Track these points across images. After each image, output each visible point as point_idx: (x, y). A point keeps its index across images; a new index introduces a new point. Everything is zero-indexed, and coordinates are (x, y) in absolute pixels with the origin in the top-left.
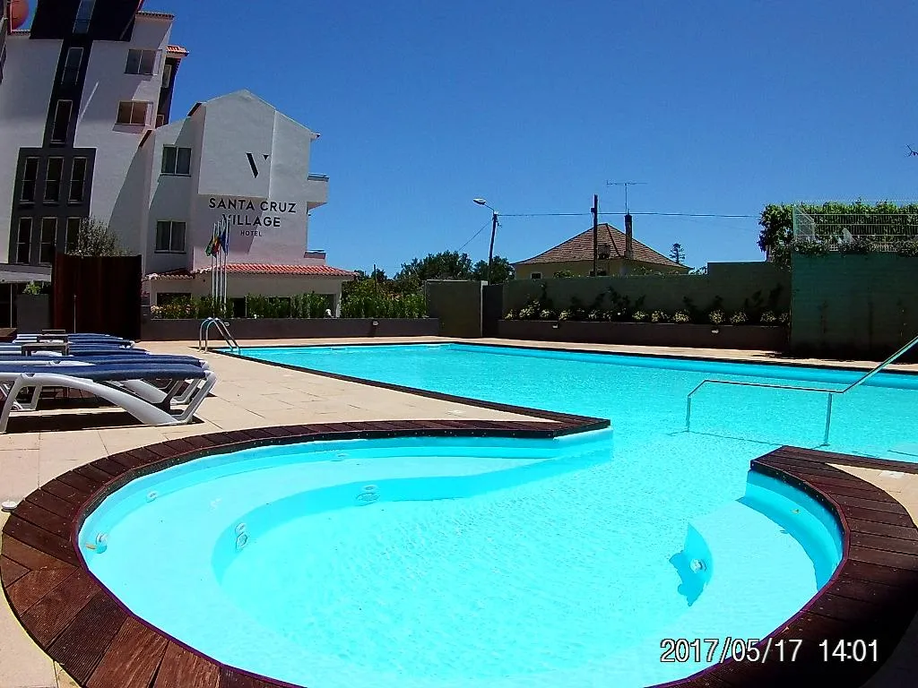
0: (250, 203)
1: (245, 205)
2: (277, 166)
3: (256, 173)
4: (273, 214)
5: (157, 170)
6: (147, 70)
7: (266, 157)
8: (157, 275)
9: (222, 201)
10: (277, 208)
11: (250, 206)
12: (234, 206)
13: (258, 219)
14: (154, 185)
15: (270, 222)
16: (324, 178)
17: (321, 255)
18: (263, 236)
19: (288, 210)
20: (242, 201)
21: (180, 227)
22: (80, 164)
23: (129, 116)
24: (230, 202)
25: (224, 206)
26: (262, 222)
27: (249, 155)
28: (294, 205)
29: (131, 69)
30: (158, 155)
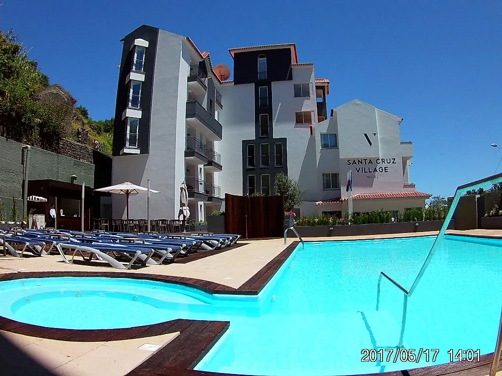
0: (370, 160)
1: (367, 161)
2: (382, 139)
3: (371, 144)
4: (383, 165)
5: (319, 147)
6: (307, 94)
7: (375, 134)
8: (321, 202)
9: (354, 161)
10: (386, 162)
11: (370, 162)
12: (362, 163)
13: (375, 169)
14: (318, 156)
15: (383, 170)
16: (410, 143)
17: (413, 186)
18: (379, 178)
19: (391, 162)
20: (365, 160)
21: (335, 176)
22: (279, 146)
23: (302, 119)
24: (359, 161)
25: (355, 163)
26: (378, 170)
27: (366, 135)
28: (395, 159)
29: (297, 95)
30: (318, 138)
